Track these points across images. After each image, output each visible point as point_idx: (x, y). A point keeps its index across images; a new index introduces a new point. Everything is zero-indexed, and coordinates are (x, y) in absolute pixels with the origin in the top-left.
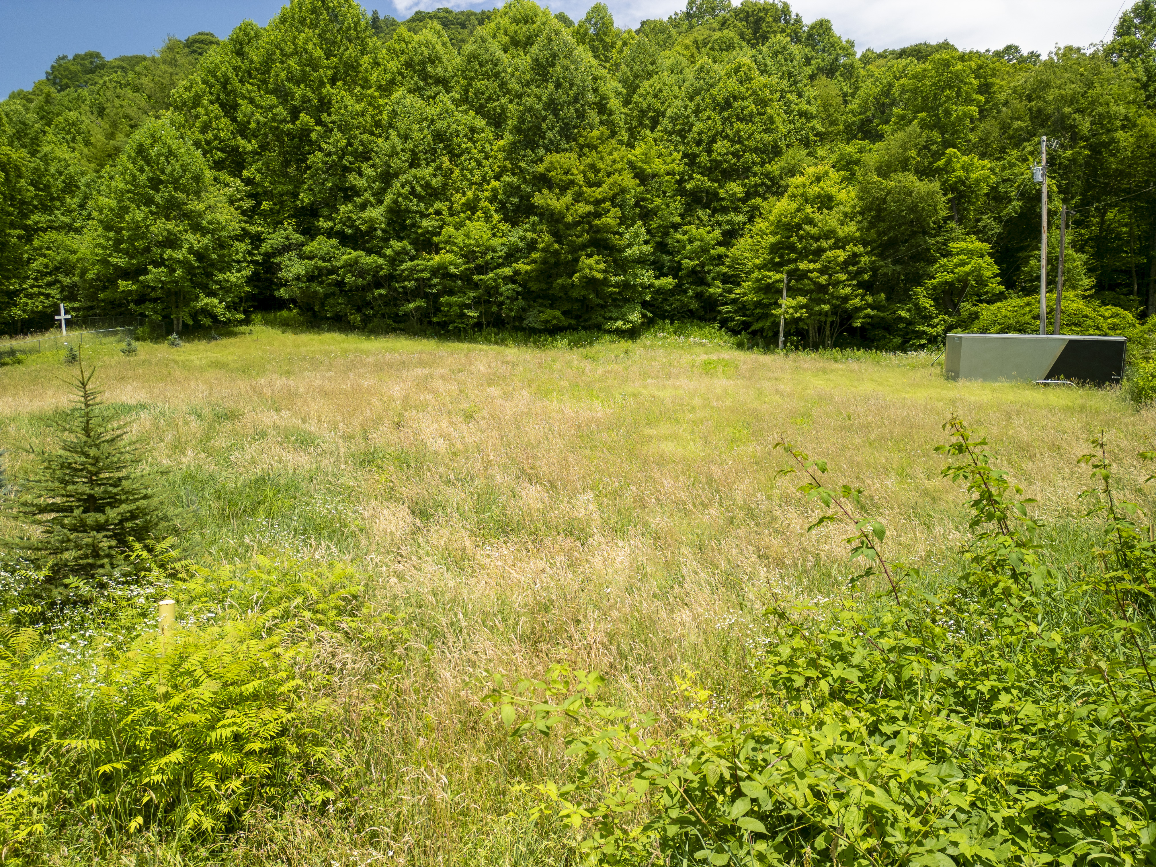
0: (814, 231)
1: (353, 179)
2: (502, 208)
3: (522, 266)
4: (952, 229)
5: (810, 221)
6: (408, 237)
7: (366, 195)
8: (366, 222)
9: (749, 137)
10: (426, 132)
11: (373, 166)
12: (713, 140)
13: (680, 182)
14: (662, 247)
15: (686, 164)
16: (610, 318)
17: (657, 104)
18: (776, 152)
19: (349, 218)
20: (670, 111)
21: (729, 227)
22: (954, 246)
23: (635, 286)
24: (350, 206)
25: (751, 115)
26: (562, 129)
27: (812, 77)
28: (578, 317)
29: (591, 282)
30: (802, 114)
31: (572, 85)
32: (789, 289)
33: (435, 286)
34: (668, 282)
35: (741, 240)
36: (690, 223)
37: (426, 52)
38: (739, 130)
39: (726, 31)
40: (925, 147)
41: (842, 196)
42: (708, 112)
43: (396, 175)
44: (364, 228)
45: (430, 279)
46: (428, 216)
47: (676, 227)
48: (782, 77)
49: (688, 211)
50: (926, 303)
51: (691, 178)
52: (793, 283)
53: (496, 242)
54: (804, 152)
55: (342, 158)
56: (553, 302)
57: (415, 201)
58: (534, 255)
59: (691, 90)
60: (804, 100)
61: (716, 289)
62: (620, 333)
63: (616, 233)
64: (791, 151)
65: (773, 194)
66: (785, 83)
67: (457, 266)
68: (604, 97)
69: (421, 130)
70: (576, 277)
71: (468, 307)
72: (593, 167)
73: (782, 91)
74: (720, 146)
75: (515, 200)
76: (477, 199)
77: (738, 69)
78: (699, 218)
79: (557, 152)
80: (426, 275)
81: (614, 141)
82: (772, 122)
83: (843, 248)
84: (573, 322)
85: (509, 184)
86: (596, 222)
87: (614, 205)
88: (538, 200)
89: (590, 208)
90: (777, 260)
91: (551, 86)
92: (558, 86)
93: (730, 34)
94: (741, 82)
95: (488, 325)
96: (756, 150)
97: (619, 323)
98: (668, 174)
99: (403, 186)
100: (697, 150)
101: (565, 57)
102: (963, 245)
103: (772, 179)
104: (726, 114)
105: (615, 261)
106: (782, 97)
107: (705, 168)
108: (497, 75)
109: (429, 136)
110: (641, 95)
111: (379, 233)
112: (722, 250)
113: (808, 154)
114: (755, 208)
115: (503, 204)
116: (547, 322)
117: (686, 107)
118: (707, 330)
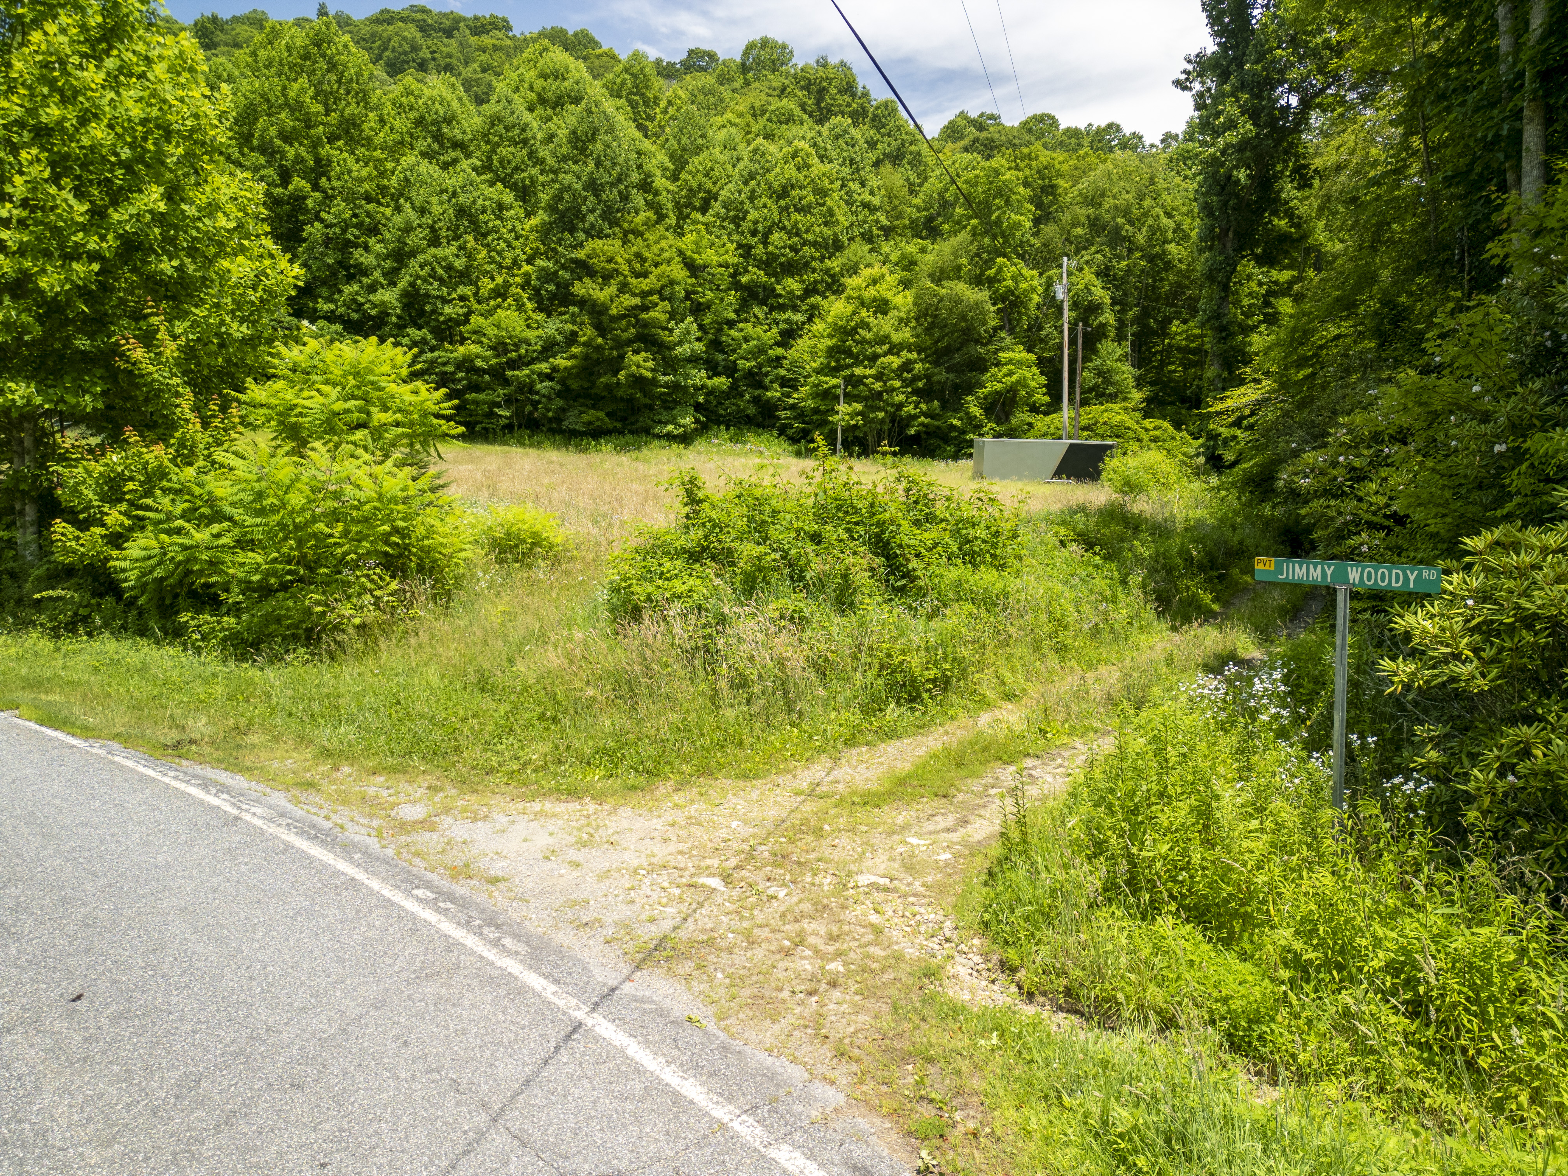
0: (869, 336)
1: (358, 255)
2: (536, 295)
3: (561, 362)
4: (1003, 339)
5: (866, 325)
6: (427, 324)
7: (377, 274)
8: (376, 306)
9: (807, 231)
10: (446, 206)
11: (382, 241)
12: (768, 232)
13: (734, 276)
14: (716, 345)
15: (741, 255)
16: (660, 422)
17: (709, 185)
18: (838, 246)
19: (355, 301)
20: (723, 194)
21: (785, 326)
22: (1004, 356)
23: (686, 387)
24: (356, 287)
25: (810, 206)
26: (604, 212)
27: (877, 164)
28: (623, 419)
29: (638, 381)
30: (866, 205)
31: (614, 164)
32: (846, 395)
33: (460, 380)
34: (721, 382)
35: (800, 341)
36: (747, 320)
37: (441, 112)
38: (797, 222)
39: (785, 100)
40: (978, 255)
41: (899, 300)
42: (764, 200)
43: (413, 254)
44: (373, 312)
45: (454, 373)
46: (450, 301)
47: (731, 324)
48: (843, 164)
49: (743, 307)
50: (976, 411)
51: (746, 271)
52: (849, 388)
53: (531, 335)
54: (867, 247)
55: (344, 231)
56: (596, 401)
57: (436, 284)
58: (575, 350)
59: (745, 173)
60: (867, 190)
61: (774, 393)
62: (670, 438)
63: (665, 328)
64: (854, 246)
65: (834, 293)
66: (846, 170)
67: (485, 359)
68: (648, 175)
69: (441, 203)
70: (622, 376)
71: (499, 405)
72: (639, 256)
73: (843, 179)
74: (777, 238)
75: (552, 287)
76: (507, 285)
77: (795, 155)
78: (755, 316)
79: (601, 238)
80: (450, 369)
81: (661, 228)
82: (832, 215)
83: (898, 354)
84: (618, 425)
85: (543, 269)
86: (643, 316)
87: (663, 299)
88: (579, 289)
89: (637, 301)
90: (833, 364)
91: (592, 165)
92: (598, 163)
93: (789, 104)
94: (799, 169)
95: (520, 427)
96: (815, 244)
97: (670, 428)
98: (721, 266)
99: (422, 267)
100: (752, 241)
101: (606, 133)
102: (1011, 354)
103: (832, 276)
104: (783, 203)
105: (663, 359)
106: (843, 186)
107: (761, 261)
108: (525, 142)
109: (451, 211)
110: (690, 172)
111: (394, 319)
112: (779, 351)
113: (871, 250)
114: (814, 307)
115: (537, 291)
116: (590, 423)
117: (740, 192)
118: (765, 436)
